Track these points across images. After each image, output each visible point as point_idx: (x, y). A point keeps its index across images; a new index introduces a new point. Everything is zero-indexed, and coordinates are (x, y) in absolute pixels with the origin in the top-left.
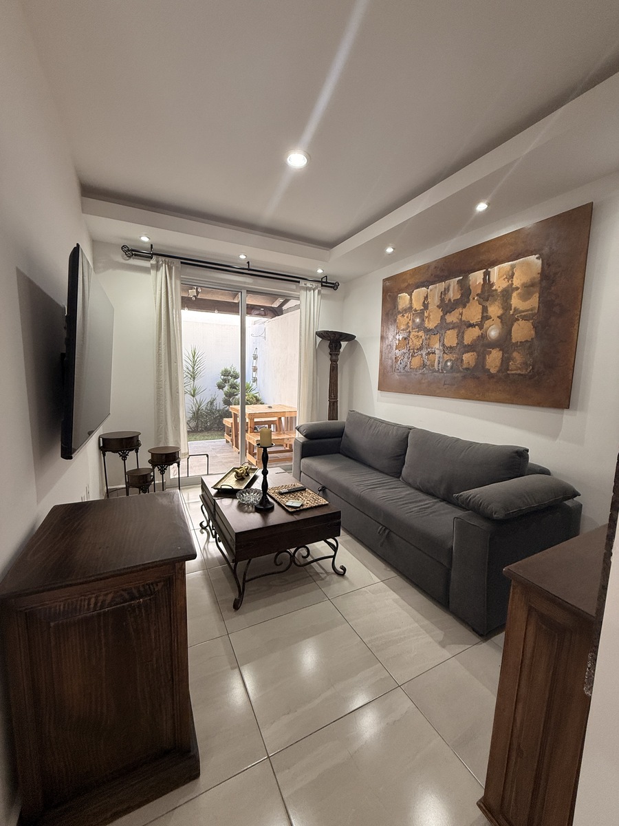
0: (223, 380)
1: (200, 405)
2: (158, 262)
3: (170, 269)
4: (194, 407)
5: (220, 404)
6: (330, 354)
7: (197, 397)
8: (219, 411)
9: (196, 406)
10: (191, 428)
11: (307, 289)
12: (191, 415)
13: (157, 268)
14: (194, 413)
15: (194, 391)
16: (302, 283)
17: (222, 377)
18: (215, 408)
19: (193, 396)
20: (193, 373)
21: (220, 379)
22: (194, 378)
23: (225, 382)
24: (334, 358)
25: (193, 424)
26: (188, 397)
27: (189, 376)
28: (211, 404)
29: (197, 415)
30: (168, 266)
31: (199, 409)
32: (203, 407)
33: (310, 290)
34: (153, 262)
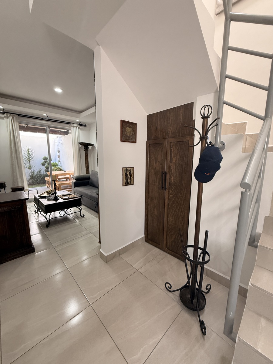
0: (44, 161)
1: (34, 173)
2: (7, 115)
3: (13, 118)
4: (30, 174)
5: (43, 172)
6: (85, 150)
7: (32, 169)
8: (43, 175)
9: (31, 173)
10: (30, 183)
11: (74, 127)
12: (29, 177)
13: (7, 117)
14: (31, 177)
15: (30, 167)
16: (72, 125)
17: (44, 160)
18: (41, 174)
19: (30, 169)
20: (29, 159)
21: (43, 161)
22: (30, 161)
23: (45, 163)
24: (86, 152)
25: (31, 181)
26: (27, 169)
27: (27, 160)
28: (39, 172)
29: (32, 177)
30: (12, 117)
31: (33, 175)
32: (35, 174)
33: (75, 127)
34: (5, 115)
